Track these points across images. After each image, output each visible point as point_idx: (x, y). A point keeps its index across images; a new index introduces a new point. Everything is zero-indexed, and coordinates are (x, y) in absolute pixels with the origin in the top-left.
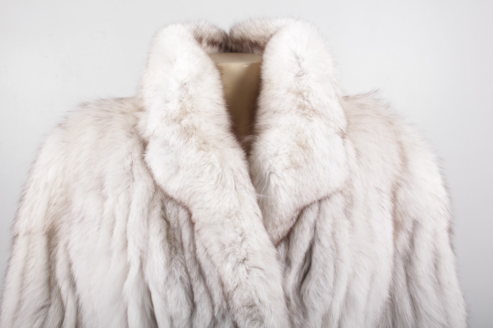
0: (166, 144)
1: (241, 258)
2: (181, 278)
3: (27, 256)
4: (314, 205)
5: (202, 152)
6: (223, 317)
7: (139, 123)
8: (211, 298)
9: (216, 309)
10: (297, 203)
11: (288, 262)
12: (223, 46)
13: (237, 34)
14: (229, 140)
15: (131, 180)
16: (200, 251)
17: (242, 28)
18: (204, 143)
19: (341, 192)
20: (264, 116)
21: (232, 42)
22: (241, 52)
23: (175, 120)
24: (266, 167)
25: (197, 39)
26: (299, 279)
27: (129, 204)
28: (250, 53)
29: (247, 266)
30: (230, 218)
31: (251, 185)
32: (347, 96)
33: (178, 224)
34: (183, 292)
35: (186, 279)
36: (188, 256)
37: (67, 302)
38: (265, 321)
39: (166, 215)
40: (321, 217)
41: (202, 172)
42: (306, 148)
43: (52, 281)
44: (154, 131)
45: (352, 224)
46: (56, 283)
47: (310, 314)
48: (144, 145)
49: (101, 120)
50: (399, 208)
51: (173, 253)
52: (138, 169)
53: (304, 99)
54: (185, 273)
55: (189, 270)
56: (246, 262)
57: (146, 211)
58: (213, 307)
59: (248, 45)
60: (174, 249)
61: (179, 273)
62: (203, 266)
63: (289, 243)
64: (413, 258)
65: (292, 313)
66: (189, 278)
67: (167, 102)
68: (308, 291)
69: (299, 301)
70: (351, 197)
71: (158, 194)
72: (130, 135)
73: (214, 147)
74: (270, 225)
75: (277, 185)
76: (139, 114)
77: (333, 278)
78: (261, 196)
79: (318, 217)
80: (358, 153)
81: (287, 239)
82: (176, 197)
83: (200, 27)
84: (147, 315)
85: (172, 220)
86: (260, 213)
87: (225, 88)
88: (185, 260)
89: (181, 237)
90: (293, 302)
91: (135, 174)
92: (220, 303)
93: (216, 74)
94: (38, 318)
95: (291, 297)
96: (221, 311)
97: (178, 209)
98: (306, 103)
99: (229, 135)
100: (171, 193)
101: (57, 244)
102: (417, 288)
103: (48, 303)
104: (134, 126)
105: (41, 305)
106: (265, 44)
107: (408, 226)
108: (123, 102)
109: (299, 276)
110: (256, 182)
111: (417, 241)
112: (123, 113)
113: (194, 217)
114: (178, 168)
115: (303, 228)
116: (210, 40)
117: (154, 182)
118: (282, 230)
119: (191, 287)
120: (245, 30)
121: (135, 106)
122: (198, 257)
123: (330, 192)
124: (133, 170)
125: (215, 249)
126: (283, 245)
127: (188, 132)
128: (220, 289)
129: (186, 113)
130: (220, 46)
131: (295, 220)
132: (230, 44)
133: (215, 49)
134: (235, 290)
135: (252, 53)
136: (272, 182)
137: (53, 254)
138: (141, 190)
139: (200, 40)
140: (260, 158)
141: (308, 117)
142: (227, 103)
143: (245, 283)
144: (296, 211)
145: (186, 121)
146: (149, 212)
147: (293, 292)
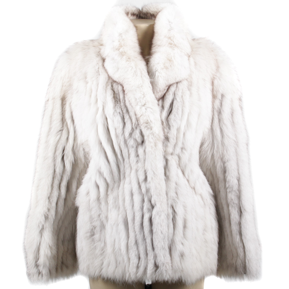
0: (113, 59)
1: (143, 104)
2: (119, 113)
3: (53, 109)
4: (174, 85)
5: (128, 62)
6: (136, 128)
7: (101, 51)
8: (131, 120)
9: (133, 124)
10: (167, 83)
11: (163, 107)
12: (138, 16)
13: (145, 10)
14: (140, 57)
15: (98, 75)
16: (127, 102)
17: (147, 7)
18: (129, 58)
19: (187, 80)
20: (154, 48)
21: (142, 14)
22: (147, 19)
23: (117, 49)
24: (154, 69)
25: (126, 14)
26: (167, 114)
27: (98, 85)
28: (150, 19)
29: (145, 107)
30: (139, 88)
31: (148, 75)
32: (194, 39)
33: (118, 92)
34: (120, 118)
35: (121, 113)
36: (122, 104)
37: (70, 128)
38: (153, 129)
39: (113, 88)
40: (177, 89)
41: (128, 70)
42: (171, 61)
43: (64, 120)
44: (108, 54)
45: (191, 93)
46: (65, 120)
47: (171, 128)
48: (104, 60)
49: (84, 49)
50: (215, 89)
51: (116, 103)
52: (101, 70)
53: (171, 40)
54: (121, 111)
55: (123, 109)
56: (145, 105)
57: (105, 87)
58: (132, 124)
59: (150, 15)
60: (116, 102)
61: (119, 110)
62: (128, 108)
63: (163, 99)
64: (222, 111)
65: (164, 127)
66: (123, 113)
67: (113, 41)
68: (171, 119)
69: (167, 123)
70: (191, 82)
71: (110, 80)
72: (97, 56)
73: (133, 60)
74: (155, 92)
75: (158, 76)
76: (101, 47)
77: (181, 114)
78: (152, 80)
79: (176, 90)
80: (196, 64)
81: (163, 98)
82: (117, 81)
83: (128, 7)
84: (106, 128)
85: (116, 90)
86: (151, 86)
87: (138, 35)
88: (121, 106)
89: (119, 97)
90: (165, 123)
91: (100, 72)
92: (135, 122)
93: (134, 29)
94: (58, 135)
95: (164, 121)
96: (135, 125)
97: (118, 86)
98: (172, 42)
99: (139, 55)
100: (115, 79)
101: (66, 104)
102: (223, 124)
103: (62, 129)
104: (99, 52)
105: (59, 129)
106: (157, 15)
107: (219, 96)
108: (94, 41)
109: (168, 113)
110: (150, 75)
111: (223, 103)
112: (94, 46)
113: (125, 88)
114: (118, 69)
115: (169, 93)
116: (132, 13)
117: (108, 75)
118: (160, 94)
119: (123, 116)
120: (148, 8)
121: (99, 43)
122: (126, 104)
123: (181, 79)
124: (99, 70)
125: (133, 101)
126: (161, 100)
127: (122, 54)
128: (135, 117)
129: (121, 46)
130: (137, 16)
131: (166, 90)
132: (141, 15)
133: (135, 17)
134: (141, 116)
135: (152, 19)
136: (157, 75)
137: (64, 108)
138: (103, 78)
139: (127, 14)
140: (152, 65)
141: (173, 48)
142: (139, 42)
143: (145, 114)
144: (166, 87)
145: (121, 50)
146: (106, 87)
147: (165, 119)
